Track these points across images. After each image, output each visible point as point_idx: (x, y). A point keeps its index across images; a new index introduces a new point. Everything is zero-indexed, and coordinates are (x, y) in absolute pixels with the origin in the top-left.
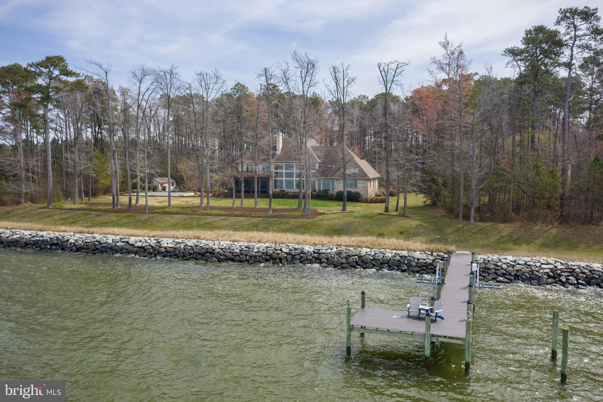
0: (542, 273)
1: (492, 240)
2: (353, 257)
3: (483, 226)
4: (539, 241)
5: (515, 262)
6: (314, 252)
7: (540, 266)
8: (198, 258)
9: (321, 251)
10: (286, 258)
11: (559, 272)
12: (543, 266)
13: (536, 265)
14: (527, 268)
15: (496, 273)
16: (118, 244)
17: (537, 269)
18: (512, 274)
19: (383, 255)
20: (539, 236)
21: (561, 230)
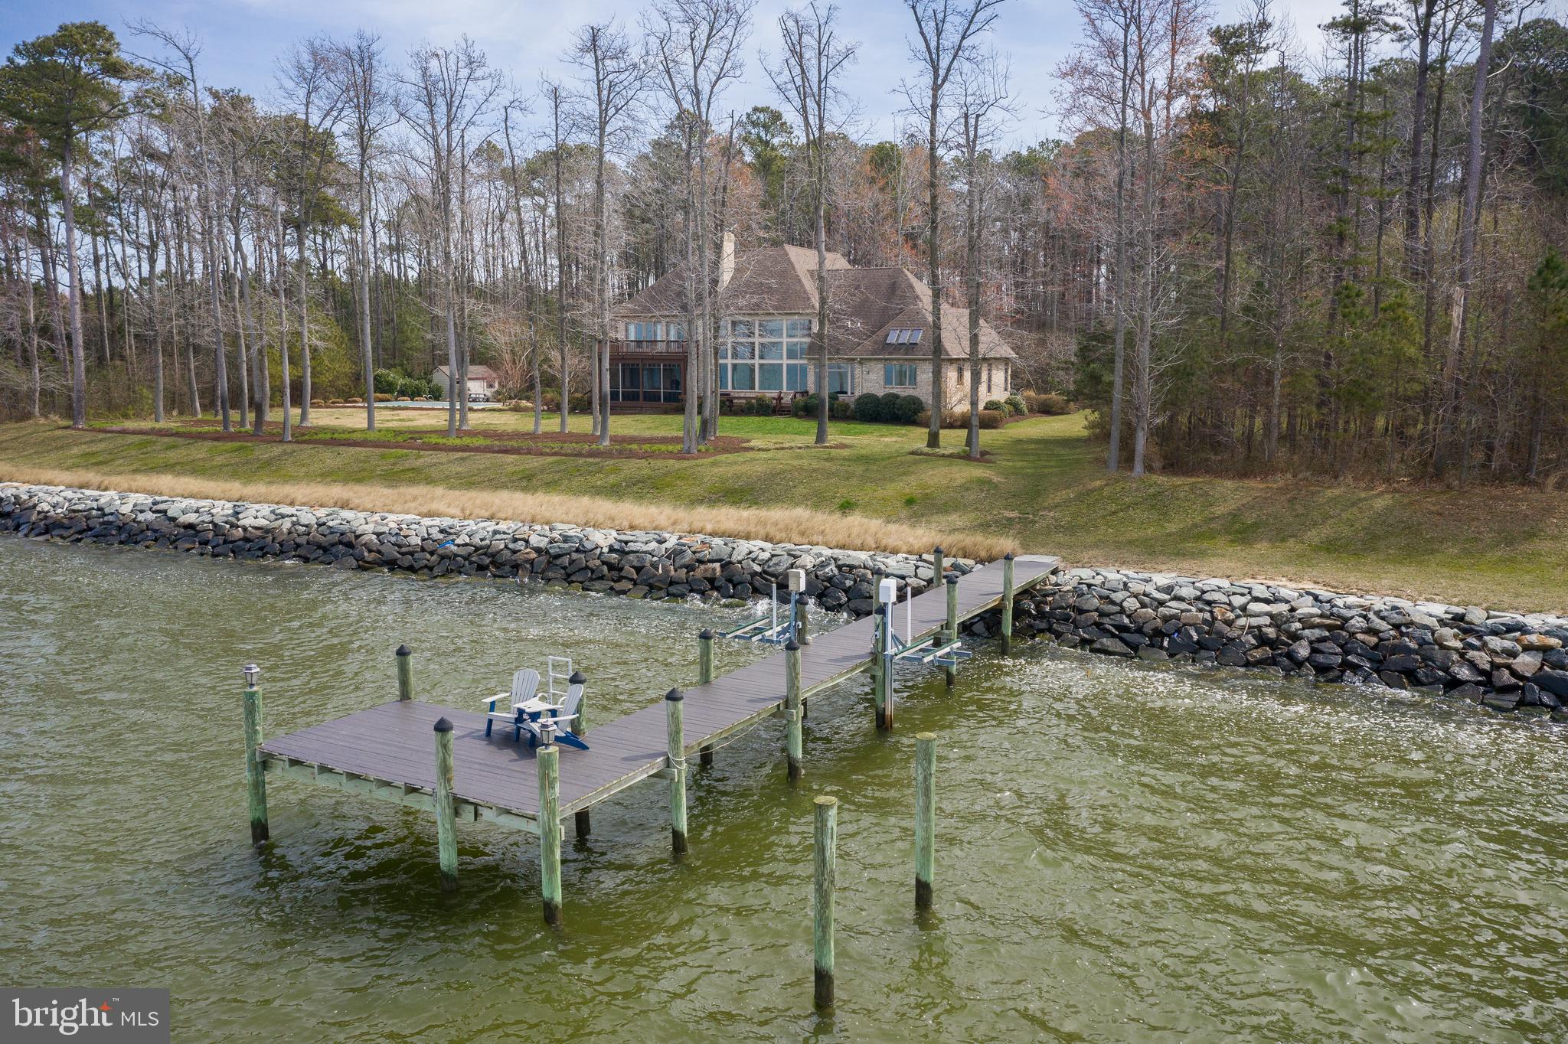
0: (1242, 628)
1: (1172, 527)
2: (710, 565)
3: (1167, 485)
4: (1314, 536)
5: (1168, 589)
6: (612, 550)
7: (1244, 608)
8: (312, 557)
9: (632, 546)
10: (532, 562)
11: (1298, 625)
12: (1255, 607)
13: (1230, 604)
14: (1201, 610)
15: (1098, 625)
16: (141, 517)
17: (1231, 615)
18: (1147, 629)
19: (791, 560)
20: (1326, 517)
21: (1406, 500)
